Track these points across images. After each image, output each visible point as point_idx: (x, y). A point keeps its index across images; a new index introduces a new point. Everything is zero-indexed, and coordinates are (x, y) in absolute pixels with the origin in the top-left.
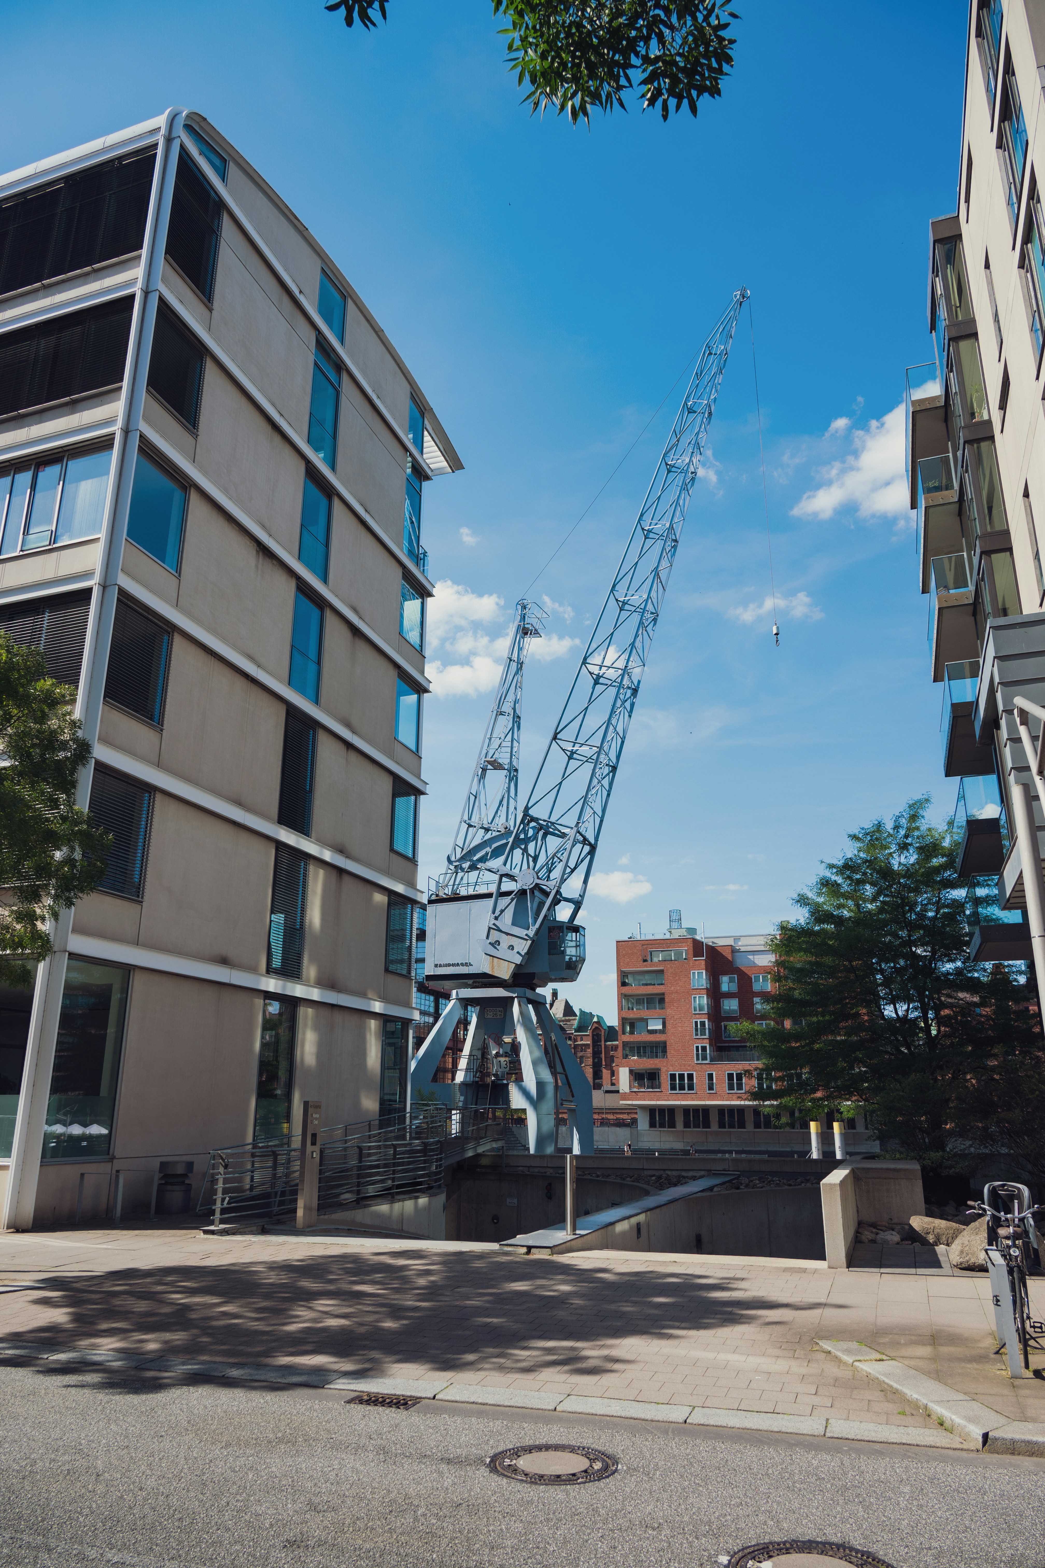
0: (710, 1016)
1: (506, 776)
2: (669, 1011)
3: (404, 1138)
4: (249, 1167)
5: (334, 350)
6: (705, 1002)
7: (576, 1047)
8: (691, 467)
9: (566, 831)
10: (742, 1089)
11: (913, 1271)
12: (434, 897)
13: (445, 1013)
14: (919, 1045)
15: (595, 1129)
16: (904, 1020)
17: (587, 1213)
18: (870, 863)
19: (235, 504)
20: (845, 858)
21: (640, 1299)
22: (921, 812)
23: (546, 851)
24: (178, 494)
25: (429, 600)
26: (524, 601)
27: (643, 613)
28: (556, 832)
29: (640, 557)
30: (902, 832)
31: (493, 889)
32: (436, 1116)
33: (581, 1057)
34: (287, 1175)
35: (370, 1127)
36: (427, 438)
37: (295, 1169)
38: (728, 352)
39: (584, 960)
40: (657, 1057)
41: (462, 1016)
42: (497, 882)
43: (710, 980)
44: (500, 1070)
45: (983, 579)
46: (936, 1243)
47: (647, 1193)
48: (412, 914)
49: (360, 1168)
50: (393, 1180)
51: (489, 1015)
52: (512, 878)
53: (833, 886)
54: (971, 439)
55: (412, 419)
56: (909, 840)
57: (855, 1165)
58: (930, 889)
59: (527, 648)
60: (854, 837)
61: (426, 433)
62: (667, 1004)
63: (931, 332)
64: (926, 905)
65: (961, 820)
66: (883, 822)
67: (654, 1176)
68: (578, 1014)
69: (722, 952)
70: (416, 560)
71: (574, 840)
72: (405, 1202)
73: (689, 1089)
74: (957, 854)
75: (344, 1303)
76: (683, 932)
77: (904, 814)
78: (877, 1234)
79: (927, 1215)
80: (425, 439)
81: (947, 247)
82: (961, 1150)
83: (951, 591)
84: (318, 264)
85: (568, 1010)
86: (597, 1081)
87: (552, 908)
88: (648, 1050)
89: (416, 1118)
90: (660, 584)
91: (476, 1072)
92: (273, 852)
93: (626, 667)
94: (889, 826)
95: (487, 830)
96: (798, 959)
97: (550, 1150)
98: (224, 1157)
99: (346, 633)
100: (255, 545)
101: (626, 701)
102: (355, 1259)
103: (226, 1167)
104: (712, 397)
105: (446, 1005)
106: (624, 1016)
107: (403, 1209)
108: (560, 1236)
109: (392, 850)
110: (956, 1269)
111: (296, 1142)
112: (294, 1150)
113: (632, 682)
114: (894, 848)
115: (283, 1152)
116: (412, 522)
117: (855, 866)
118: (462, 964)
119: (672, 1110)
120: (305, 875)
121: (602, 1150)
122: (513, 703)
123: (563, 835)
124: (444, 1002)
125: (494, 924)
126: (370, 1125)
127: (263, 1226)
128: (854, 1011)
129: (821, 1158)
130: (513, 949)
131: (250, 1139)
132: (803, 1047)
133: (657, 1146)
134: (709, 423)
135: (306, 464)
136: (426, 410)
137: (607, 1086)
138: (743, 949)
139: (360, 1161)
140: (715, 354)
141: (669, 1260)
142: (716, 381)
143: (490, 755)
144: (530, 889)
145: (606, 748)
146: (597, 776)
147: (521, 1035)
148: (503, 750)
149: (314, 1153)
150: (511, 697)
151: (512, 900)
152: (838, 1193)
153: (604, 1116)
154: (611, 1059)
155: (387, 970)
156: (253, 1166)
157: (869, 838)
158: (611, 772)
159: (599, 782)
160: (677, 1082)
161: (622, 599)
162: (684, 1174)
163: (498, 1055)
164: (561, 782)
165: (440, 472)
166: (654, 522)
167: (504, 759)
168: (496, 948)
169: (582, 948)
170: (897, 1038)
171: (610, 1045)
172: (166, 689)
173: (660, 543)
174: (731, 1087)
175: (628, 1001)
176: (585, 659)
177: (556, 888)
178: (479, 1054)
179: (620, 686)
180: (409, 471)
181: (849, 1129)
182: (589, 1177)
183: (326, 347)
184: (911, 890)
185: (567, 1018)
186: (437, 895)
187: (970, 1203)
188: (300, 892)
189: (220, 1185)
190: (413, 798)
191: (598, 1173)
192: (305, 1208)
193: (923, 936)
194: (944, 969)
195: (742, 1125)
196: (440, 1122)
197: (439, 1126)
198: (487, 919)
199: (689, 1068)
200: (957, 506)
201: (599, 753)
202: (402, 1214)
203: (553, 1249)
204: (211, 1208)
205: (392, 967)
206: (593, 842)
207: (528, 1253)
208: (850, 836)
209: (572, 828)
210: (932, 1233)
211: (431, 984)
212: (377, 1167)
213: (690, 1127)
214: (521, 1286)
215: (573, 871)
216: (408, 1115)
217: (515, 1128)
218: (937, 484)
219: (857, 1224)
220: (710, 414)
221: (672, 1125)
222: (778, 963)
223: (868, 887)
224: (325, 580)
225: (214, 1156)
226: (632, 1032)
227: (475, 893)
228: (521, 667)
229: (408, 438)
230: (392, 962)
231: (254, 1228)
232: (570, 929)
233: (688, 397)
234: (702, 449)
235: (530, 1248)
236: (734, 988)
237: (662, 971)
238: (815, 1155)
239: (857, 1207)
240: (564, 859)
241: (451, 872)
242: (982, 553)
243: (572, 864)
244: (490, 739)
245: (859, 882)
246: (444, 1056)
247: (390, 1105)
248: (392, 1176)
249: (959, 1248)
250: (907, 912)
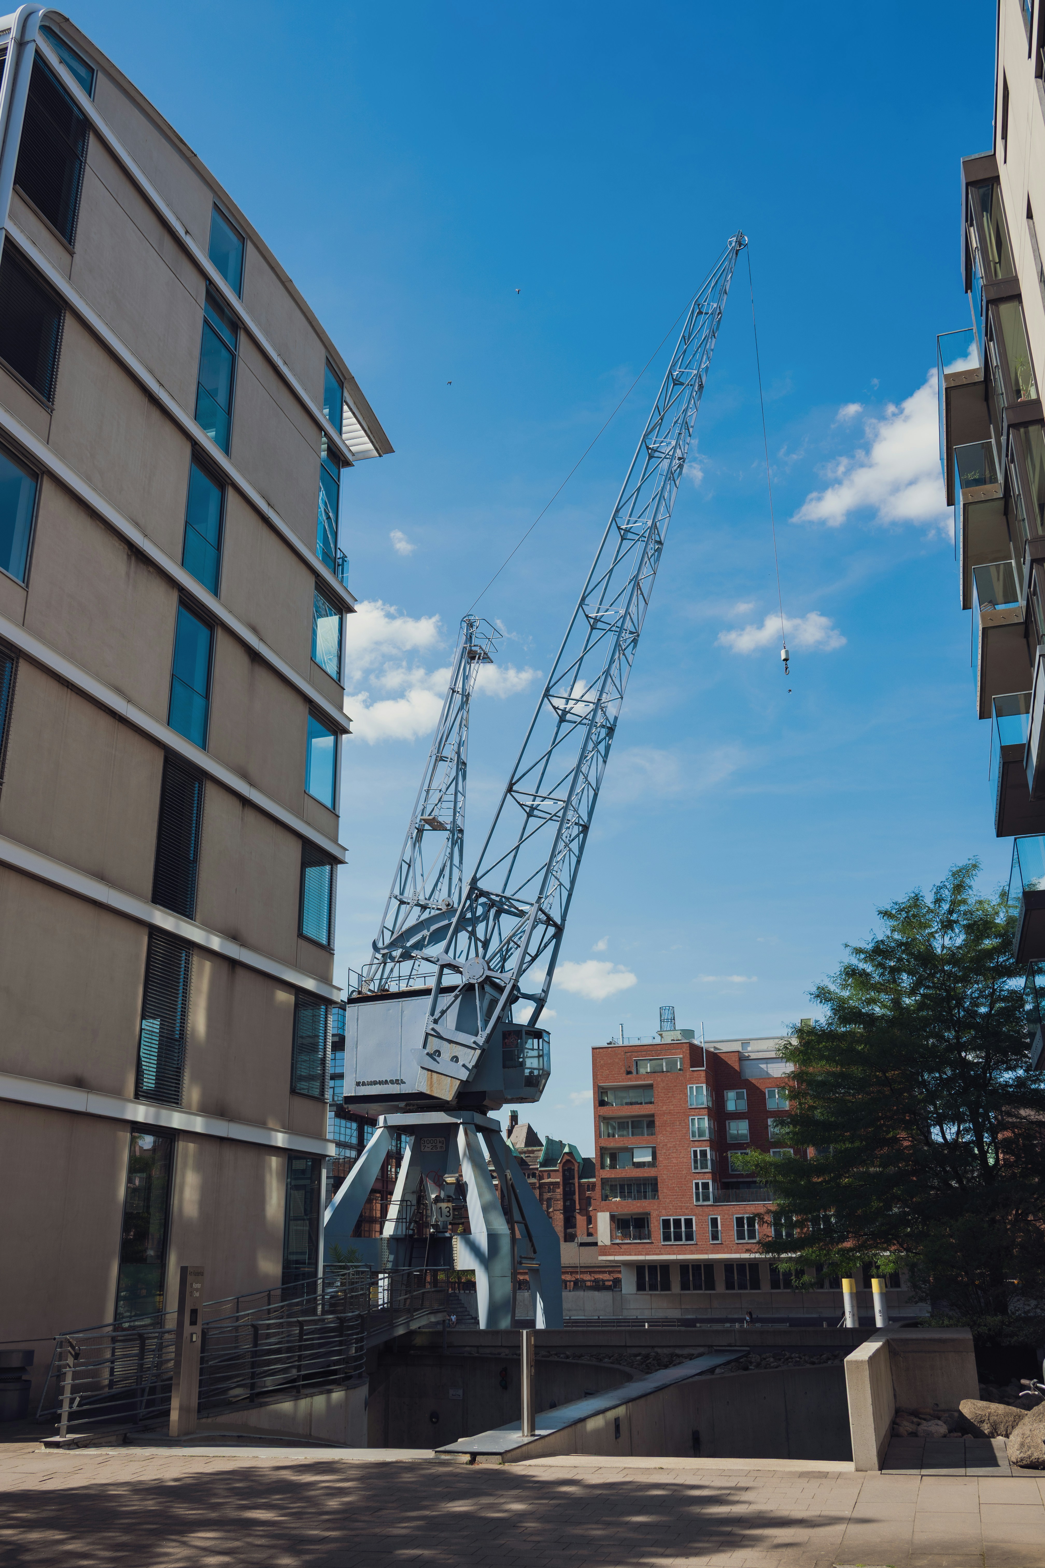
0: (713, 1143)
1: (448, 839)
2: (660, 1138)
3: (314, 1312)
4: (108, 1355)
5: (229, 304)
6: (707, 1125)
7: (541, 1186)
8: (678, 451)
9: (525, 908)
10: (754, 1238)
11: (961, 1471)
12: (355, 995)
13: (370, 1145)
14: (973, 1178)
15: (565, 1294)
16: (954, 1146)
17: (553, 1406)
18: (905, 946)
19: (101, 496)
20: (875, 940)
21: (614, 1519)
22: (967, 881)
23: (500, 934)
24: (27, 483)
25: (350, 617)
26: (470, 618)
27: (620, 633)
28: (513, 909)
29: (616, 563)
30: (946, 907)
31: (431, 983)
32: (357, 1283)
33: (549, 1200)
34: (159, 1365)
35: (269, 1299)
36: (347, 413)
37: (169, 1358)
38: (722, 311)
39: (549, 1074)
40: (645, 1198)
41: (394, 1148)
42: (436, 974)
43: (712, 1096)
44: (441, 1219)
45: (1035, 593)
46: (993, 1434)
47: (629, 1378)
48: (326, 1018)
49: (255, 1354)
50: (299, 1368)
51: (427, 1148)
52: (456, 969)
53: (861, 975)
54: (1017, 422)
55: (328, 390)
56: (954, 917)
57: (891, 1336)
58: (981, 978)
59: (474, 676)
60: (886, 914)
61: (345, 408)
62: (657, 1129)
63: (966, 292)
64: (978, 998)
65: (1016, 892)
66: (921, 894)
67: (639, 1355)
68: (544, 1143)
69: (726, 1059)
70: (332, 564)
71: (535, 920)
72: (315, 1398)
73: (687, 1240)
74: (1014, 934)
75: (232, 1535)
76: (677, 1035)
77: (946, 883)
78: (919, 1424)
79: (982, 1399)
80: (345, 415)
81: (982, 191)
82: (1025, 1312)
83: (1000, 607)
84: (210, 198)
85: (532, 1138)
86: (569, 1230)
87: (507, 1007)
88: (634, 1189)
89: (330, 1285)
90: (641, 597)
91: (410, 1223)
92: (145, 939)
93: (599, 700)
94: (929, 899)
95: (424, 908)
96: (819, 1069)
97: (505, 1323)
98: (74, 1343)
99: (241, 659)
100: (126, 547)
101: (600, 742)
102: (246, 1474)
103: (76, 1356)
104: (703, 366)
105: (372, 1134)
106: (602, 1145)
107: (312, 1406)
108: (515, 1438)
109: (301, 935)
110: (1015, 1467)
111: (171, 1322)
112: (168, 1332)
113: (607, 719)
114: (936, 926)
115: (154, 1335)
116: (329, 518)
117: (887, 951)
118: (392, 1082)
119: (665, 1267)
120: (187, 970)
121: (576, 1323)
122: (456, 746)
123: (521, 914)
124: (370, 1130)
125: (433, 1029)
126: (269, 1295)
127: (125, 1434)
128: (891, 1135)
129: (857, 1326)
130: (457, 1061)
131: (109, 1318)
132: (827, 1182)
133: (647, 1314)
134: (700, 398)
135: (192, 446)
136: (345, 379)
137: (582, 1238)
138: (753, 1056)
139: (256, 1345)
140: (707, 313)
141: (653, 1466)
142: (708, 347)
143: (428, 811)
144: (479, 983)
145: (574, 802)
146: (564, 838)
147: (468, 1173)
148: (445, 805)
149: (194, 1336)
150: (454, 738)
151: (456, 997)
152: (867, 1373)
153: (578, 1277)
154: (588, 1201)
155: (293, 1091)
156: (113, 1354)
157: (904, 915)
158: (582, 832)
159: (566, 845)
160: (672, 1229)
161: (593, 615)
162: (678, 1351)
163: (438, 1200)
164: (518, 847)
165: (364, 456)
166: (633, 519)
167: (445, 817)
168: (435, 1060)
169: (545, 1059)
170: (944, 1170)
171: (585, 1183)
172: (8, 731)
173: (640, 546)
174: (741, 1236)
175: (607, 1124)
176: (548, 690)
177: (512, 981)
178: (413, 1199)
179: (592, 723)
180: (324, 454)
181: (891, 1287)
182: (556, 1359)
183: (218, 300)
184: (958, 980)
185: (530, 1149)
186: (360, 993)
187: (1023, 1381)
188: (181, 991)
189: (68, 1381)
190: (328, 867)
191: (568, 1353)
192: (181, 1409)
193: (974, 1038)
194: (1002, 1080)
195: (756, 1285)
196: (362, 1289)
197: (361, 1294)
198: (424, 1023)
199: (687, 1211)
200: (1002, 502)
201: (565, 809)
202: (311, 1414)
203: (506, 1456)
204: (56, 1412)
205: (303, 1086)
206: (559, 922)
207: (472, 1461)
208: (880, 913)
209: (532, 905)
210: (987, 1421)
211: (352, 1108)
212: (278, 1351)
213: (689, 1289)
214: (460, 1507)
215: (534, 959)
216: (320, 1281)
217: (462, 1295)
218: (977, 477)
219: (893, 1412)
220: (701, 386)
221: (666, 1286)
222: (796, 1076)
223: (904, 976)
224: (216, 591)
225: (62, 1342)
226: (613, 1166)
227: (409, 988)
228: (467, 700)
229: (323, 414)
230: (301, 1078)
231: (113, 1438)
232: (531, 1035)
233: (674, 365)
234: (691, 430)
235: (474, 1455)
236: (743, 1106)
237: (651, 1086)
238: (849, 1323)
239: (894, 1390)
240: (523, 943)
241: (377, 962)
242: (1033, 561)
243: (532, 951)
244: (428, 791)
245: (894, 970)
246: (369, 1201)
247: (296, 1268)
248: (297, 1363)
249: (1019, 1439)
250: (954, 1008)
